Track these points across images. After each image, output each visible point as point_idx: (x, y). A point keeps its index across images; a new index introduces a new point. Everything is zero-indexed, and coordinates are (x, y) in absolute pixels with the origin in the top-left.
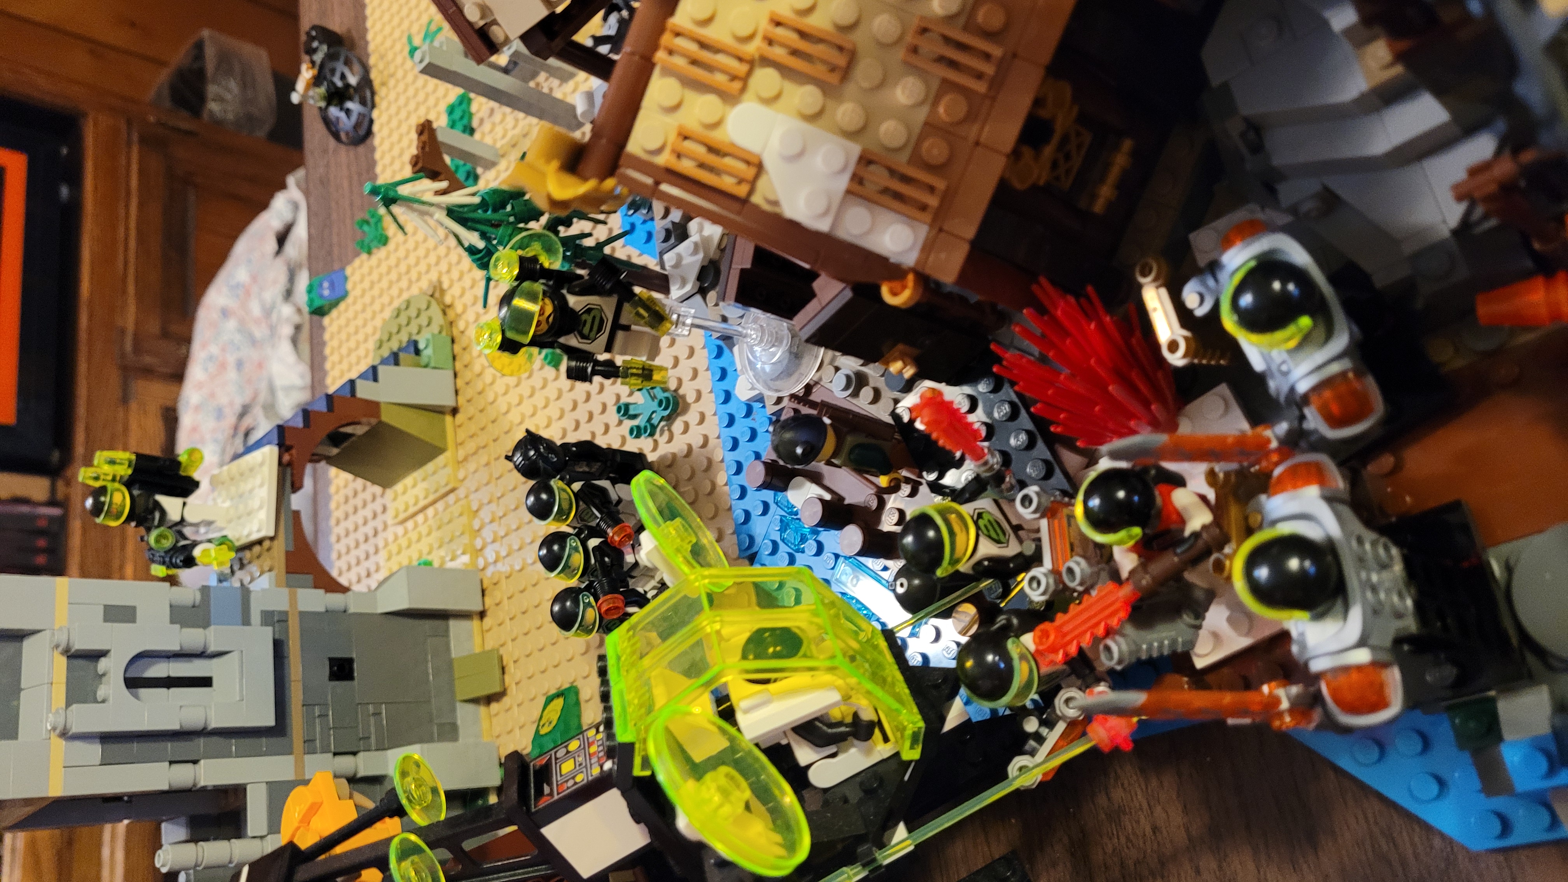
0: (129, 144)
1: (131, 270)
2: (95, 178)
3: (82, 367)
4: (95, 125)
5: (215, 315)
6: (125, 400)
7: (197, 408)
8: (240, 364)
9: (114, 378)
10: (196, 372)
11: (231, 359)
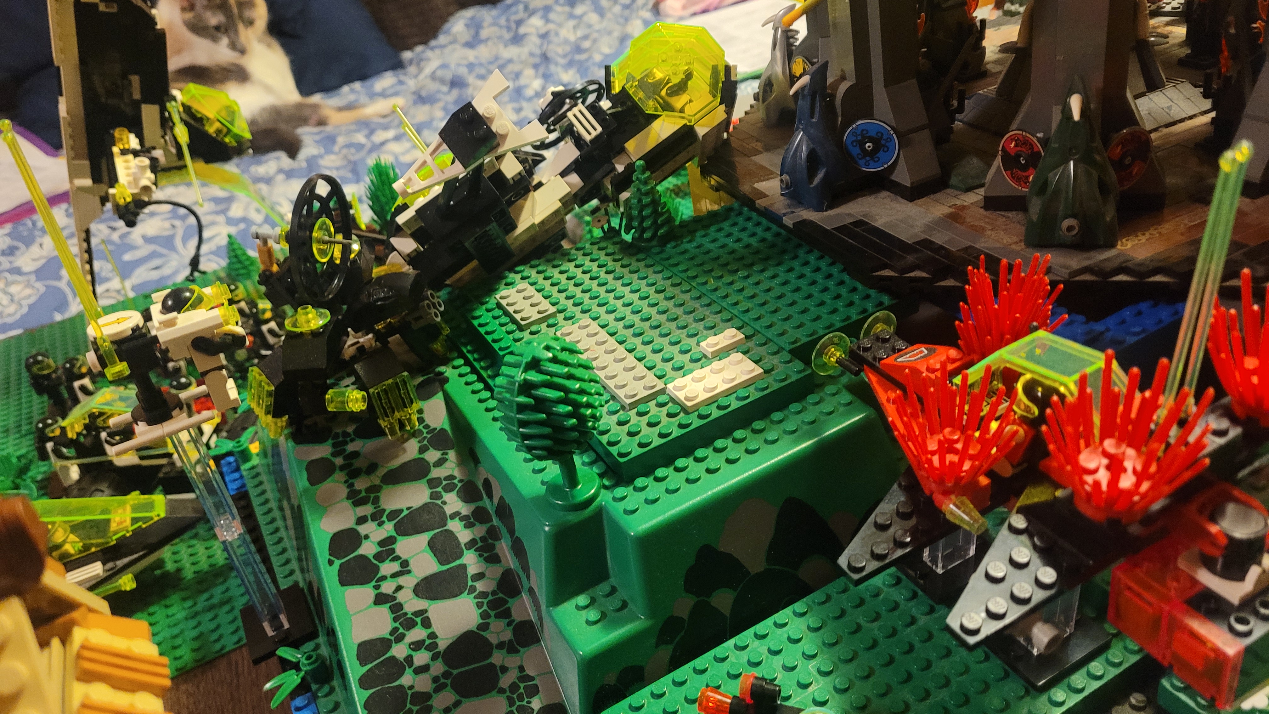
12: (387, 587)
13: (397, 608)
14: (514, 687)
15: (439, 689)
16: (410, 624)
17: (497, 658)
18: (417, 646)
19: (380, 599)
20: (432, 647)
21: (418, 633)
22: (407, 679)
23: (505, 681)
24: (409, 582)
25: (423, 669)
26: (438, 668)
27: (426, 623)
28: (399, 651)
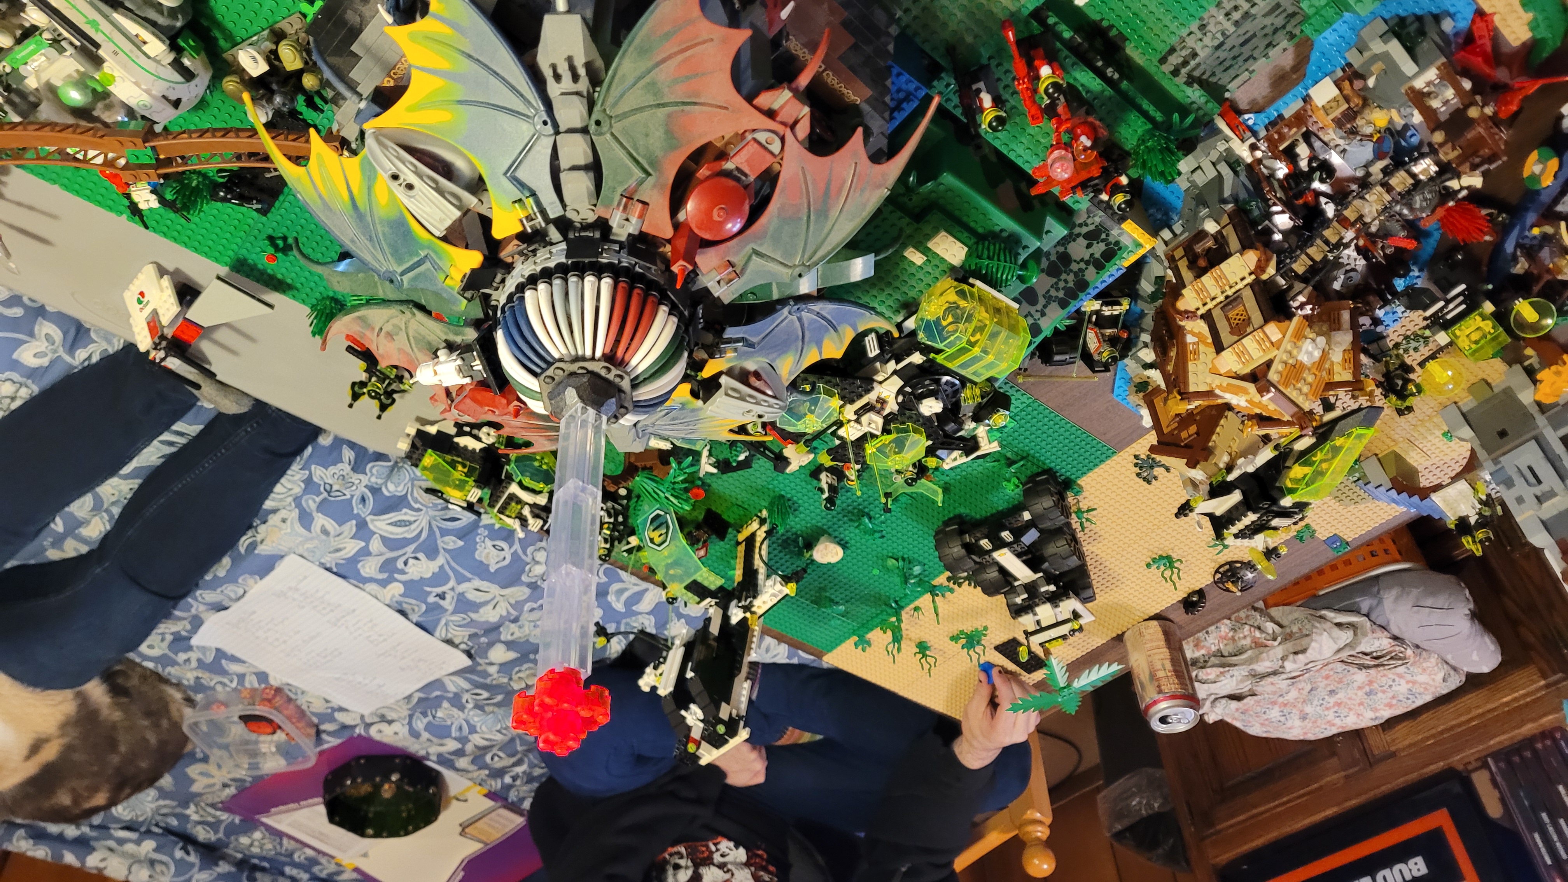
0: (1219, 832)
1: (1302, 792)
2: (1252, 841)
3: (1385, 789)
4: (1217, 856)
5: (1308, 724)
6: (1393, 755)
7: (1375, 710)
8: (1332, 692)
9: (1380, 770)
10: (1352, 722)
11: (1332, 700)
12: (1037, 315)
13: (1045, 306)
14: (1063, 245)
15: (1071, 271)
16: (1051, 296)
17: (1053, 258)
18: (1057, 289)
19: (1043, 314)
20: (1056, 283)
21: (1053, 293)
22: (1071, 285)
23: (1061, 249)
24: (1032, 309)
25: (1066, 281)
26: (1064, 276)
27: (1048, 291)
28: (1061, 294)
